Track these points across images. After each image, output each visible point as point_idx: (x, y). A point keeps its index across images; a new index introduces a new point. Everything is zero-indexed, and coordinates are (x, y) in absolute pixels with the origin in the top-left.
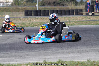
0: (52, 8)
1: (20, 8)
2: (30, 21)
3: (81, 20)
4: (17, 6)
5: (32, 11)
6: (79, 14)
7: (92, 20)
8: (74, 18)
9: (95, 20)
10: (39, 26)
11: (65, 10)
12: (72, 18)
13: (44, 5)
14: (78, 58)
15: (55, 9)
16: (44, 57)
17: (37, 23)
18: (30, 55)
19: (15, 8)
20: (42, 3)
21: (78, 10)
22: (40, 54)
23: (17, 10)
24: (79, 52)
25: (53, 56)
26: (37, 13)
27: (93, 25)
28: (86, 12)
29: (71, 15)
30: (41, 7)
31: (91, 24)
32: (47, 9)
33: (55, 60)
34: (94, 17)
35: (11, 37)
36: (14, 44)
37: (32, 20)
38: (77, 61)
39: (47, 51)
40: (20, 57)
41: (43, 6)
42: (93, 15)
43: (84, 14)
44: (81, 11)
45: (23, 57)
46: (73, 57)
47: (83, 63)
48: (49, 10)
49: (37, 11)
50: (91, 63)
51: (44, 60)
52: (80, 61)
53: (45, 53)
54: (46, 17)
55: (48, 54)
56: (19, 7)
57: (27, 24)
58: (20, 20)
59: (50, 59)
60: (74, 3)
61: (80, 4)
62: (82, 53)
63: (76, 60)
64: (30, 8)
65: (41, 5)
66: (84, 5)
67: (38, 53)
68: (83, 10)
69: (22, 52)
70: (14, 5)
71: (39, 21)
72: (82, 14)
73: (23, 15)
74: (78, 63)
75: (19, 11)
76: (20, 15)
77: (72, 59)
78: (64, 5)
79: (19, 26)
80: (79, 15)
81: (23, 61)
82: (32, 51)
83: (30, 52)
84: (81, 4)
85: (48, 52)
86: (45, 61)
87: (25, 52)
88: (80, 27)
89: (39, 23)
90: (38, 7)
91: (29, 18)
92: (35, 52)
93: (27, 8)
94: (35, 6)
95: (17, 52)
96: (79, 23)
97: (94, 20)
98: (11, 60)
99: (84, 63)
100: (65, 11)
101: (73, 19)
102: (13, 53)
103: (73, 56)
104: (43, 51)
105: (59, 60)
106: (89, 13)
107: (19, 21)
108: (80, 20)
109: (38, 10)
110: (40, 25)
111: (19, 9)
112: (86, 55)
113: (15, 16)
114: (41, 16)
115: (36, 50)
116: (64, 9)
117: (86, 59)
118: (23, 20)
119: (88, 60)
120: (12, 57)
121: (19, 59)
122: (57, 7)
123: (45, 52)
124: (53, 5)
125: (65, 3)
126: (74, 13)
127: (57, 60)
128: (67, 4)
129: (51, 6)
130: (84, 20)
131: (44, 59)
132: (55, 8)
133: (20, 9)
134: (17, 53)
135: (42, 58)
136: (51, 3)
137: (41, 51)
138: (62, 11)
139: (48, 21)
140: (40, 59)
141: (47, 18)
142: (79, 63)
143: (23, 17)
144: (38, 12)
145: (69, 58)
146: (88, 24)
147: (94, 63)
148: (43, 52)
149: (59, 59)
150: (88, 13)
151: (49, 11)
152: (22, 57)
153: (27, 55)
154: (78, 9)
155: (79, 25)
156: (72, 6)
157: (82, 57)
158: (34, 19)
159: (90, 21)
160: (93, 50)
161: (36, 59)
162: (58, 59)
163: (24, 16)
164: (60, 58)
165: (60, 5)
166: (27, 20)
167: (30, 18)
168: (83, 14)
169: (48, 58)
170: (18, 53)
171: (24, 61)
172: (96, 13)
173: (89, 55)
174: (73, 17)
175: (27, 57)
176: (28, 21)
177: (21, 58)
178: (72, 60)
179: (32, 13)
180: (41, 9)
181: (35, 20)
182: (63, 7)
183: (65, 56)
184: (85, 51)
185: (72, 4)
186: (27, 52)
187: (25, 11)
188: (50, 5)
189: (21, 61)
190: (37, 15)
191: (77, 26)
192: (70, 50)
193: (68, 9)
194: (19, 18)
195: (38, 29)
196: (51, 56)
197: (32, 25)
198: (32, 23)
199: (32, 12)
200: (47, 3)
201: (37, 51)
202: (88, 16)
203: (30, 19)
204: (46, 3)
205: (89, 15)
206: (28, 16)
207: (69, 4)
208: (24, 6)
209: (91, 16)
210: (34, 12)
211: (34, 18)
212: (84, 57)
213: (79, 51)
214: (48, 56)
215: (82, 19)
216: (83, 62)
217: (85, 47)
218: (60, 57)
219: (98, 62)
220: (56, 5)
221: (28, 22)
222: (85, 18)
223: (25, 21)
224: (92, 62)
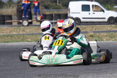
3: (10, 34)
6: (7, 22)
7: (29, 34)
9: (33, 34)
21: (4, 16)
27: (31, 41)
28: (18, 20)
31: (27, 41)
34: (31, 28)
42: (30, 25)
43: (15, 24)
44: (10, 17)
61: (8, 6)
66: (15, 7)
68: (13, 17)
72: (11, 23)
80: (7, 24)
84: (10, 6)
88: (8, 46)
96: (5, 39)
97: (32, 33)
106: (23, 21)
108: (8, 34)
130: (15, 34)
146: (22, 40)
150: (21, 21)
154: (5, 14)
155: (5, 42)
159: (25, 34)
168: (13, 23)
172: (36, 22)
191: (2, 43)
202: (22, 27)
205: (23, 26)
209: (27, 27)
215: (12, 31)
222: (16, 30)
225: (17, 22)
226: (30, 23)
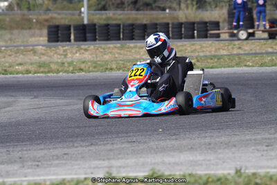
0: (129, 18)
1: (35, 17)
2: (63, 57)
3: (216, 54)
4: (26, 12)
5: (68, 28)
6: (211, 34)
7: (249, 54)
8: (194, 47)
9: (256, 54)
10: (89, 72)
11: (168, 24)
12: (189, 48)
13: (104, 8)
14: (207, 165)
15: (139, 22)
16: (106, 163)
17: (83, 62)
18: (66, 156)
19: (18, 19)
20: (98, 4)
21: (206, 23)
22: (95, 152)
23: (25, 25)
24: (210, 147)
25: (133, 160)
26: (85, 34)
27: (253, 66)
28: (229, 29)
29: (185, 38)
30: (97, 14)
31: (245, 66)
32: (114, 22)
33: (140, 172)
34: (252, 44)
35: (9, 105)
36: (18, 124)
37: (69, 55)
38: (206, 175)
39: (115, 146)
40: (34, 163)
41: (103, 12)
42: (250, 38)
43: (225, 36)
44: (216, 25)
45: (45, 163)
46: (192, 161)
47: (223, 180)
48: (119, 25)
49: (84, 25)
50: (246, 179)
51: (108, 173)
52: (212, 172)
53: (111, 150)
54: (112, 46)
55: (119, 154)
56: (30, 16)
57: (53, 67)
58: (35, 52)
59: (124, 167)
60: (195, 3)
61: (213, 6)
62: (219, 151)
63: (201, 172)
64: (62, 18)
65: (95, 10)
66: (224, 8)
67: (90, 150)
68: (221, 25)
69: (42, 149)
70: (16, 8)
71: (90, 57)
72: (218, 36)
73: (41, 39)
74: (209, 178)
75: (30, 28)
76: (33, 40)
77: (191, 168)
78: (164, 9)
79: (30, 73)
80: (211, 37)
81: (43, 175)
82: (71, 144)
83: (64, 148)
84: (216, 7)
85: (118, 146)
86: (111, 174)
87: (50, 149)
88: (213, 74)
89: (91, 62)
90: (88, 14)
91: (62, 47)
92: (80, 148)
93: (55, 18)
94: (78, 12)
95: (25, 148)
96: (208, 63)
97: (254, 51)
98: (7, 172)
99: (227, 179)
100: (169, 27)
101: (192, 52)
102: (13, 151)
103: (191, 158)
104: (104, 145)
105: (152, 170)
106: (238, 32)
107: (32, 58)
108: (213, 53)
109: (88, 25)
110: (95, 67)
111: (30, 21)
112: (231, 154)
113: (19, 44)
114: (97, 42)
115: (81, 143)
116: (165, 21)
117: (230, 169)
118: (43, 54)
119: (238, 172)
120: (11, 162)
121: (32, 168)
122: (144, 14)
123: (109, 147)
124: (131, 10)
125: (168, 4)
126: (196, 32)
127: (144, 172)
128: (174, 5)
129: (126, 12)
130: (225, 53)
131: (107, 170)
132: (139, 16)
133: (34, 21)
134: (25, 152)
135: (100, 166)
136: (126, 3)
137: (96, 144)
138: (158, 26)
139: (117, 56)
140: (94, 168)
141: (116, 47)
142: (210, 180)
143: (43, 46)
144: (87, 31)
145: (182, 163)
146: (238, 65)
147: (256, 178)
148: (103, 147)
149: (151, 167)
150: (235, 32)
151: (122, 26)
152: (40, 163)
153: (57, 156)
154: (207, 20)
156: (190, 11)
157: (221, 162)
158: (74, 51)
159: (242, 54)
160: (251, 140)
161: (84, 168)
162: (147, 169)
163: (46, 42)
164: (154, 164)
165: (152, 9)
166: (56, 53)
167: (64, 48)
168: (221, 35)
169: (119, 164)
170: (30, 150)
171: (47, 174)
172: (261, 32)
173: (240, 157)
174: (193, 45)
175: (57, 162)
176: (59, 57)
177: (38, 166)
178: (190, 172)
179: (70, 33)
180: (96, 21)
181: (77, 55)
182: (162, 16)
183: (168, 159)
184: (227, 145)
185: (187, 7)
186: (56, 148)
187: (50, 27)
188: (124, 10)
189: (39, 175)
190: (85, 40)
192: (185, 142)
193: (176, 21)
194: (31, 48)
195: (86, 79)
196: (127, 159)
197: (71, 68)
198: (70, 64)
199: (70, 30)
200: (113, 4)
201: (84, 144)
202: (237, 43)
203: (64, 51)
204: (111, 3)
205: (239, 39)
206: (58, 41)
207: (180, 5)
208: (45, 14)
209: (245, 42)
210: (74, 30)
211: (76, 46)
212: (224, 162)
213: (210, 144)
214: (119, 159)
215: (219, 49)
216: (222, 175)
217: (227, 133)
218: (153, 161)
219: (266, 176)
220: (141, 8)
221: (59, 61)
222: (226, 48)
223: (50, 57)
224: (249, 176)
225: (228, 33)
226: (251, 35)
